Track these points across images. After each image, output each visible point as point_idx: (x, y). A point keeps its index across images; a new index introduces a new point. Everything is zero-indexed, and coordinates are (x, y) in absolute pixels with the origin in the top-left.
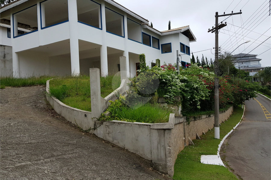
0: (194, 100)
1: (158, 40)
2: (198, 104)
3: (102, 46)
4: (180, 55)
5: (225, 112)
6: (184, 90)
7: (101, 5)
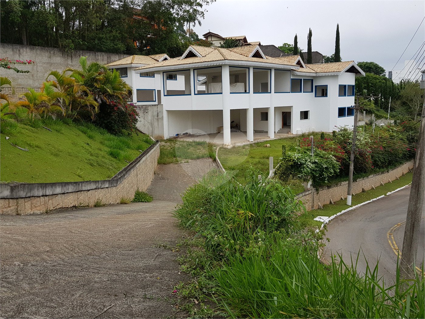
0: (323, 176)
1: (312, 80)
2: (326, 180)
5: (388, 172)
6: (313, 170)
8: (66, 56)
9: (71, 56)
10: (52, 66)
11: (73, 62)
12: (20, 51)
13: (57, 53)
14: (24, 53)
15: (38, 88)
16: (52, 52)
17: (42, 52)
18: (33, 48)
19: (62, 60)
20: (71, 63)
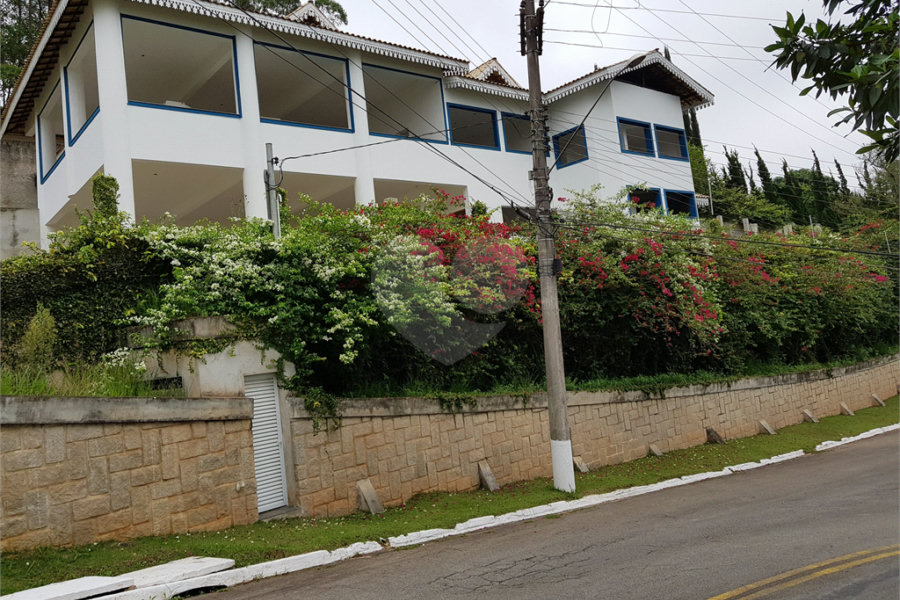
0: (332, 330)
2: (345, 346)
3: (245, 172)
4: (276, 159)
7: (234, 38)
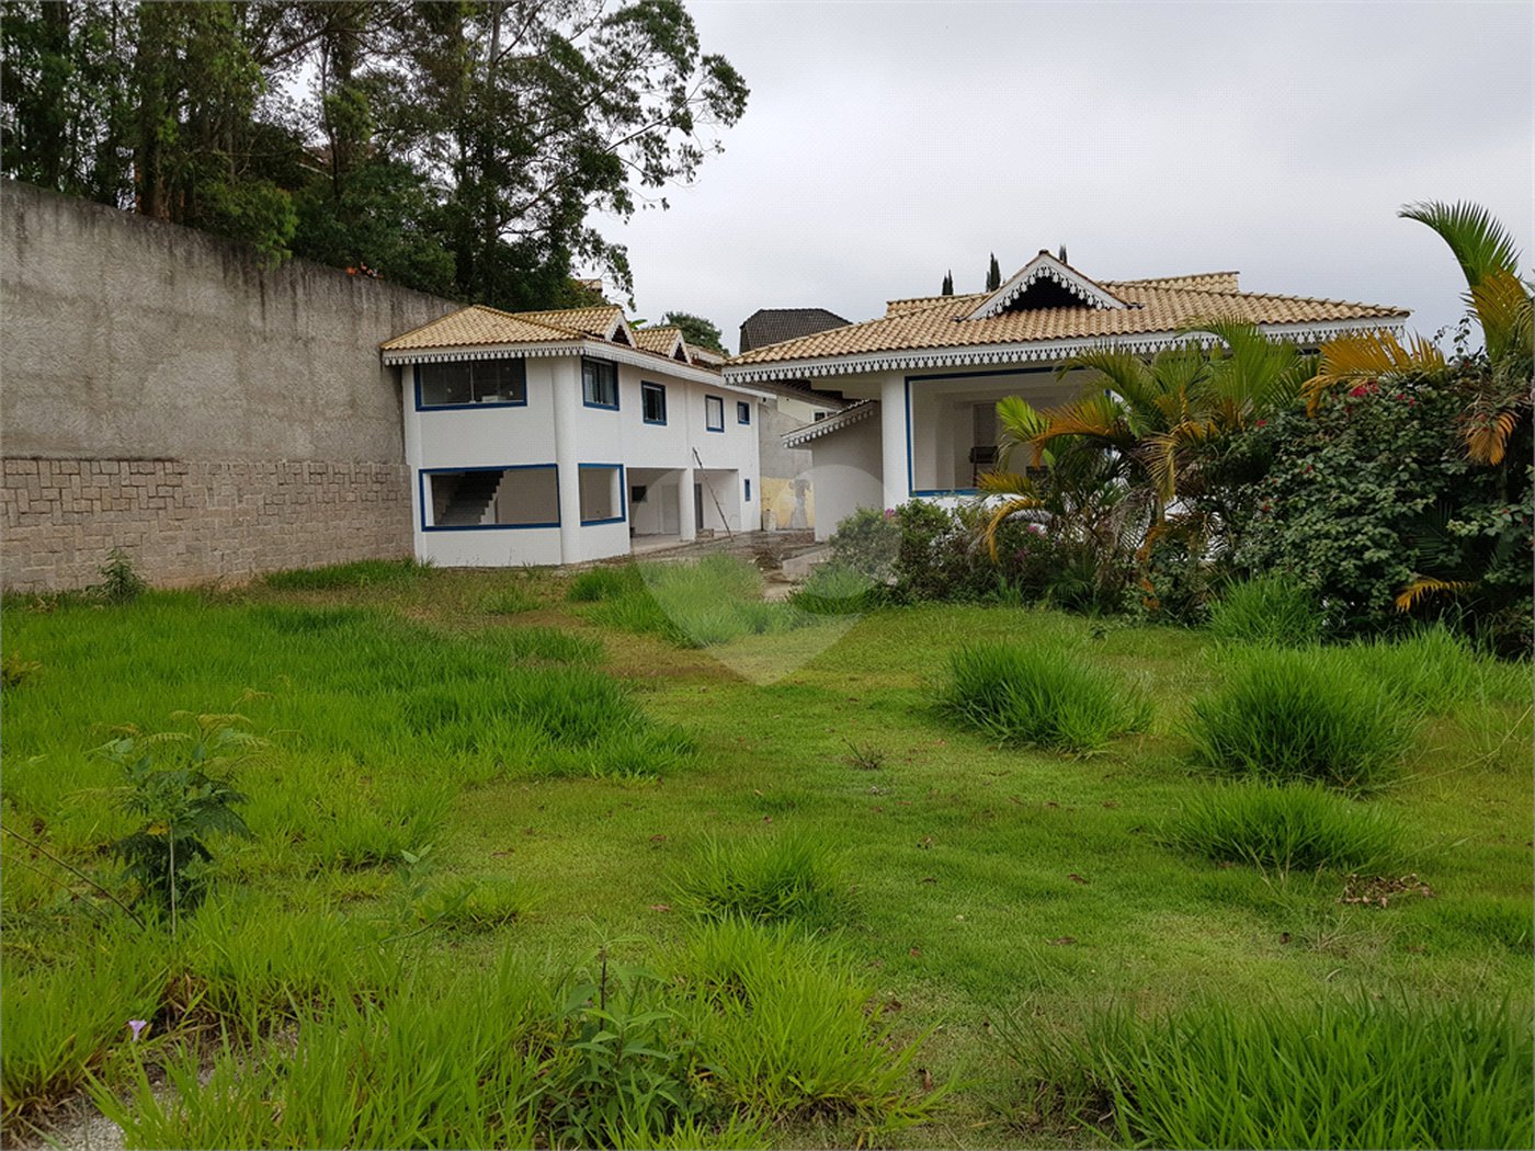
8: (240, 282)
9: (262, 285)
10: (182, 330)
11: (267, 315)
12: (27, 223)
13: (200, 260)
14: (48, 237)
15: (119, 460)
16: (179, 252)
17: (134, 243)
18: (94, 214)
19: (224, 302)
20: (259, 324)
